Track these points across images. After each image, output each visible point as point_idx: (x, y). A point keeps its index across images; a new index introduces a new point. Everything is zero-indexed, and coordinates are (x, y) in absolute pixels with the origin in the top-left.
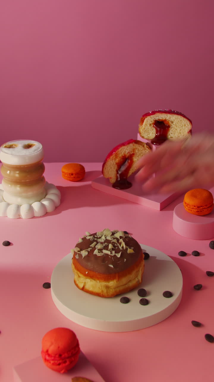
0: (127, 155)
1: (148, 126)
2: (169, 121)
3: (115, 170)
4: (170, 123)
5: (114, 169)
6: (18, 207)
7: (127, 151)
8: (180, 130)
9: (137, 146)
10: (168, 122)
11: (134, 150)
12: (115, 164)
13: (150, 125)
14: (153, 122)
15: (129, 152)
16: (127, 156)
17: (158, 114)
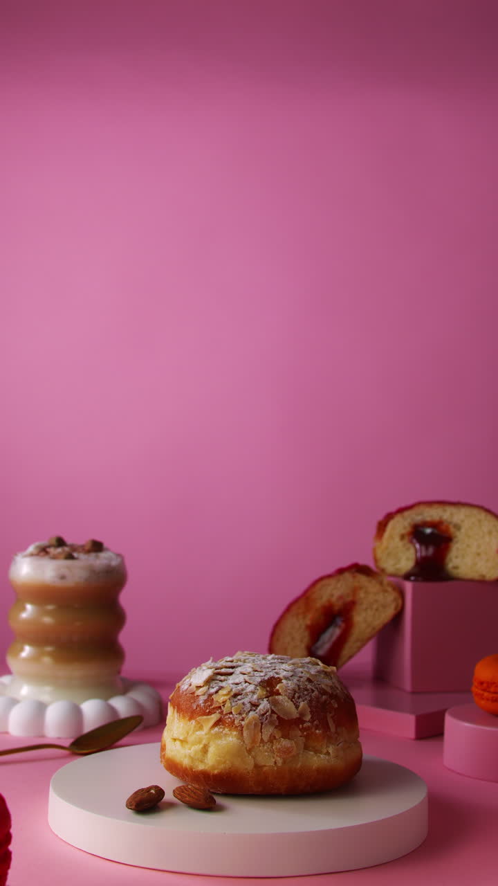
0: (338, 605)
1: (397, 539)
2: (450, 523)
3: (303, 646)
4: (452, 530)
5: (302, 641)
6: (41, 708)
7: (337, 593)
8: (479, 546)
9: (363, 579)
10: (447, 527)
11: (355, 590)
12: (303, 627)
13: (402, 537)
14: (409, 529)
15: (341, 597)
16: (336, 608)
17: (422, 508)
